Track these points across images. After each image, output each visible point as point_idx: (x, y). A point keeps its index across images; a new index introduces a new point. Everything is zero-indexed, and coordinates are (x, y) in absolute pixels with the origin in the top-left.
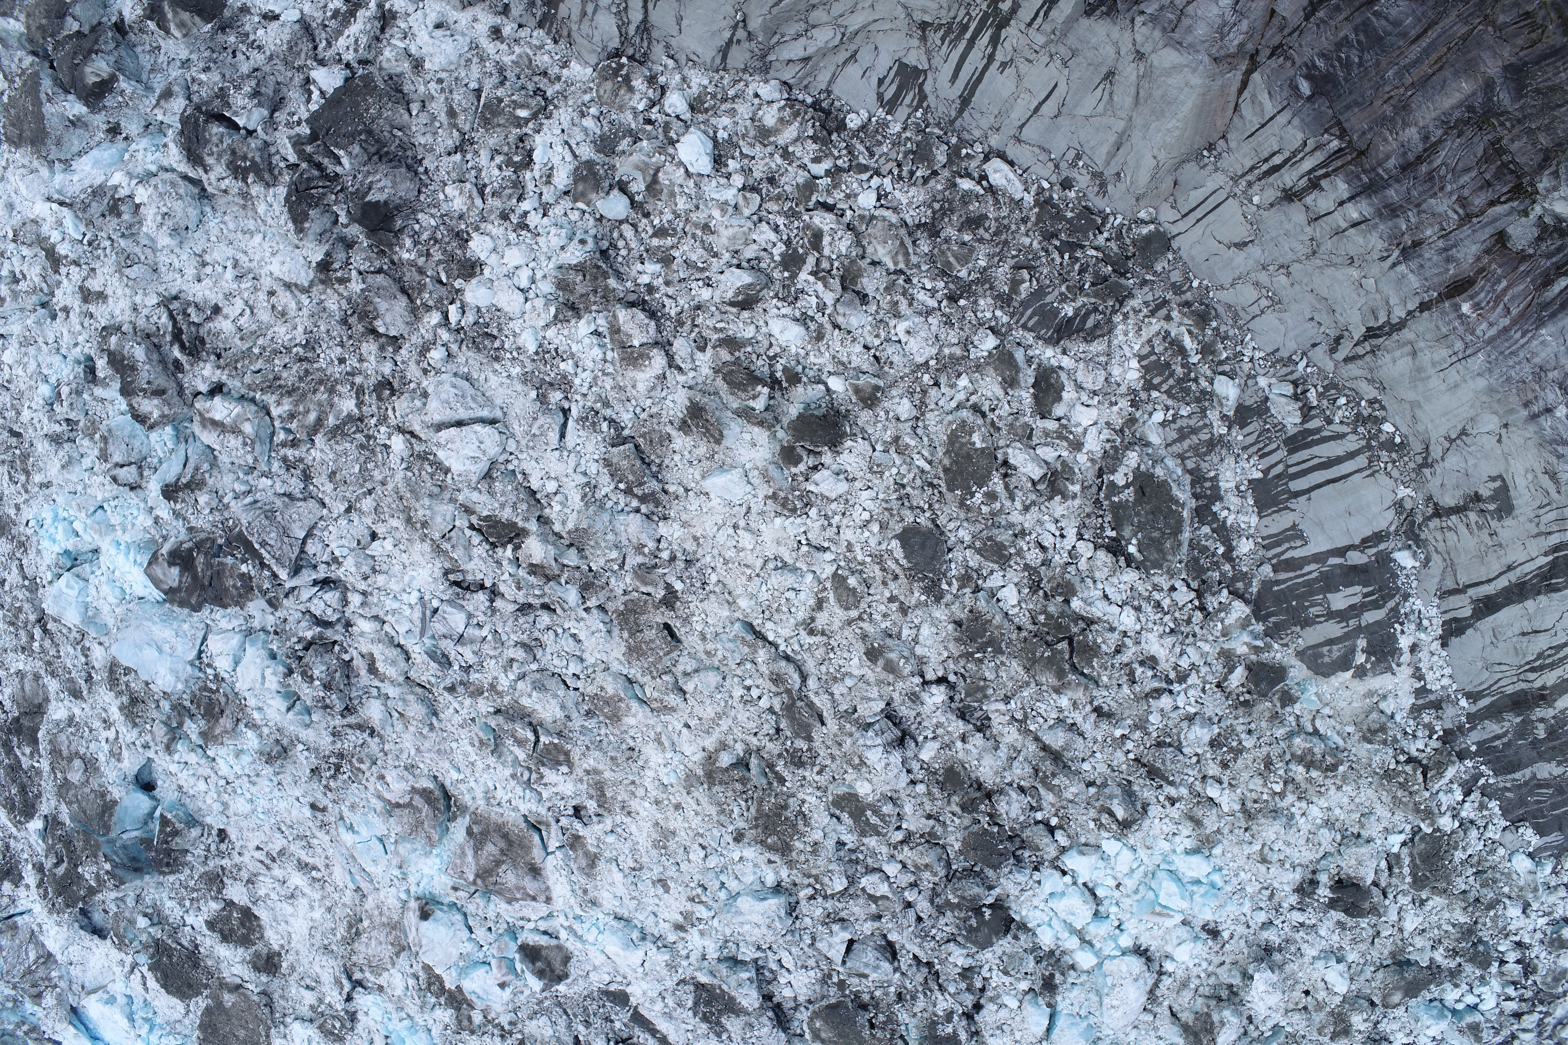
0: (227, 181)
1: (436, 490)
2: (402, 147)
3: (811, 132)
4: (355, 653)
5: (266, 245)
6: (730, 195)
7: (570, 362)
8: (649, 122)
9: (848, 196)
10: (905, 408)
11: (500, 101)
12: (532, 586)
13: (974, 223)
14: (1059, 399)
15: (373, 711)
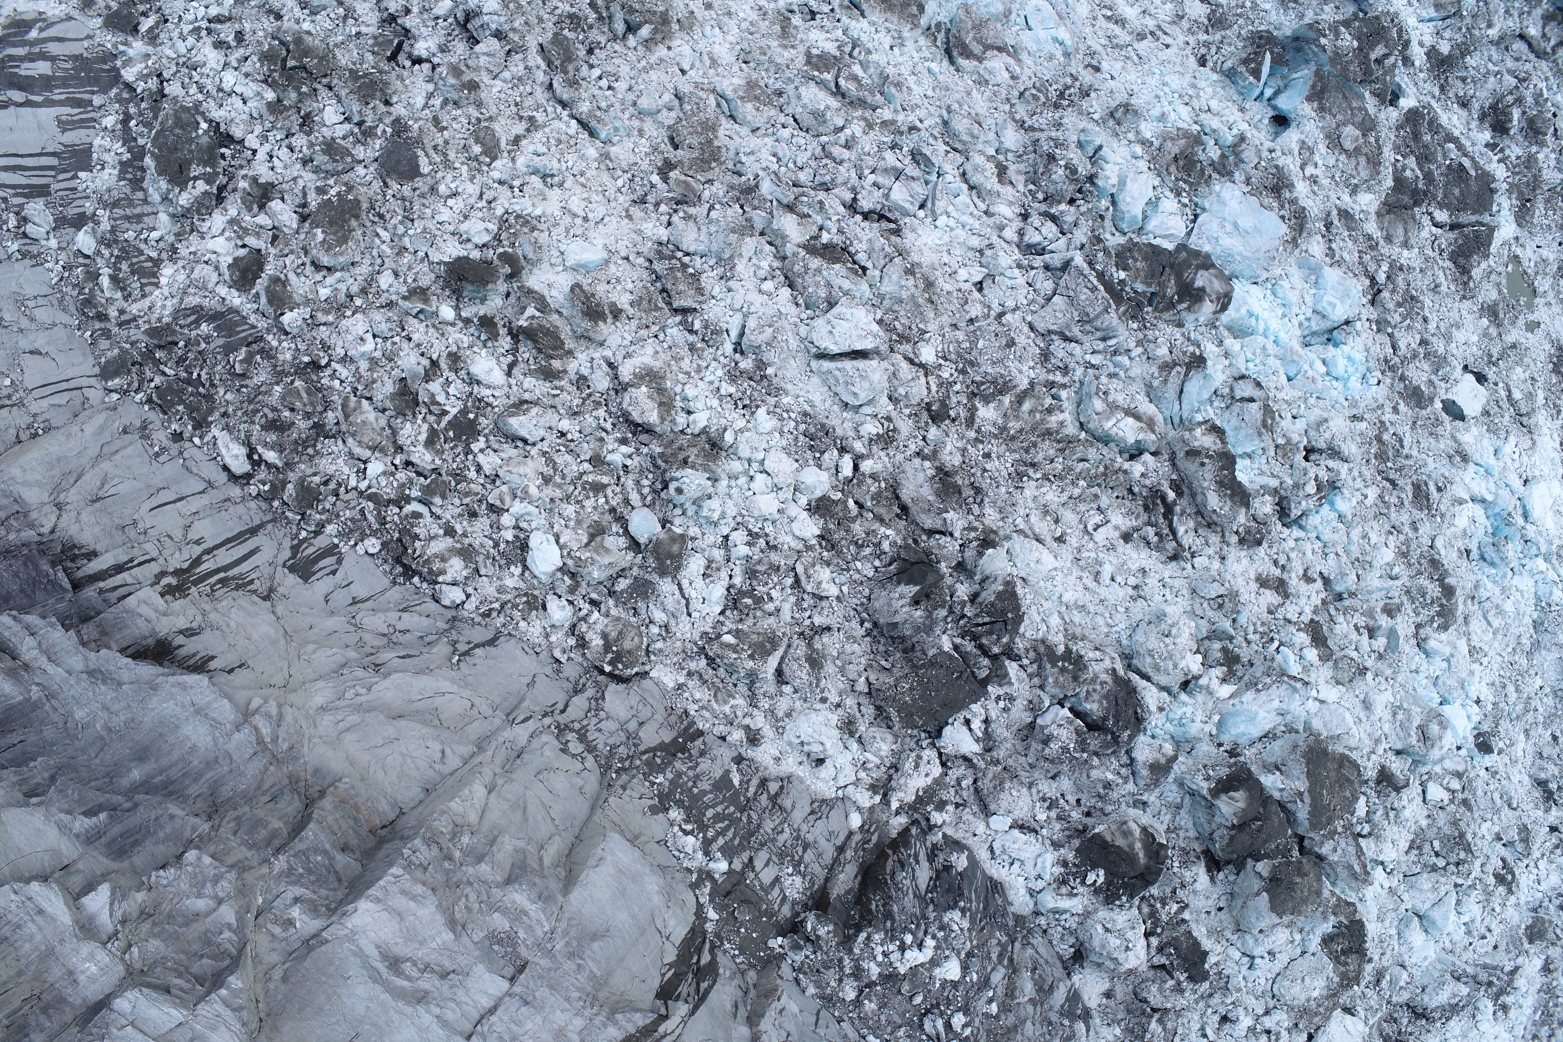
0: (1091, 655)
1: (896, 307)
2: (887, 655)
3: (418, 544)
4: (1021, 188)
5: (1060, 589)
6: (518, 507)
7: (723, 392)
8: (594, 603)
9: (393, 474)
10: (385, 280)
11: (751, 657)
12: (810, 206)
13: (275, 425)
14: (235, 259)
15: (1012, 138)
